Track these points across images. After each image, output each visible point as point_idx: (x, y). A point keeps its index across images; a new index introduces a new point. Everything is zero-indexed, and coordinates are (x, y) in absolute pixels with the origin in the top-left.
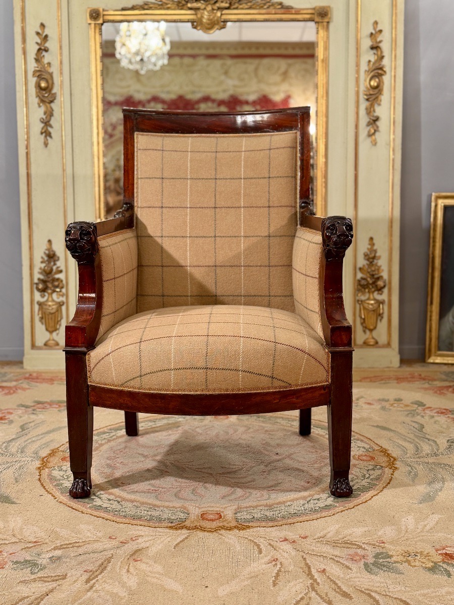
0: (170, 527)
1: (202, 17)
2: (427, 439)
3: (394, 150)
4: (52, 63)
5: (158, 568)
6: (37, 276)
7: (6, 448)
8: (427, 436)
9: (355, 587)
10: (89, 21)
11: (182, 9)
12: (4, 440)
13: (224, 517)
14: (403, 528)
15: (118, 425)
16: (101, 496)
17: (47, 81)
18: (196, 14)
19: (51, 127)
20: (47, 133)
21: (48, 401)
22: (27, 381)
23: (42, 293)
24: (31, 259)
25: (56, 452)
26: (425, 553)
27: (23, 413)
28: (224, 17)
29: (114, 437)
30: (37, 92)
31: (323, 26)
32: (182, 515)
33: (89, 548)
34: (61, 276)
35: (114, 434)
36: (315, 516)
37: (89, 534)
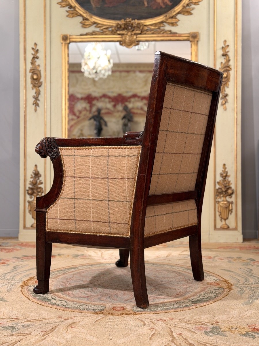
0: (94, 313)
1: (125, 39)
2: (253, 276)
3: (237, 113)
4: (41, 65)
5: (84, 331)
6: (28, 186)
7: (4, 276)
8: (253, 275)
9: (197, 341)
10: (62, 42)
11: (114, 35)
12: (3, 273)
13: (126, 309)
14: (231, 316)
15: (70, 267)
16: (56, 299)
17: (37, 75)
18: (122, 37)
19: (39, 100)
20: (36, 104)
21: (31, 255)
22: (19, 246)
23: (31, 196)
24: (25, 176)
25: (32, 279)
26: (242, 327)
27: (15, 261)
28: (138, 39)
29: (66, 272)
30: (31, 81)
31: (195, 44)
32: (101, 308)
33: (46, 321)
34: (42, 186)
35: (67, 271)
36: (179, 310)
37: (46, 315)
